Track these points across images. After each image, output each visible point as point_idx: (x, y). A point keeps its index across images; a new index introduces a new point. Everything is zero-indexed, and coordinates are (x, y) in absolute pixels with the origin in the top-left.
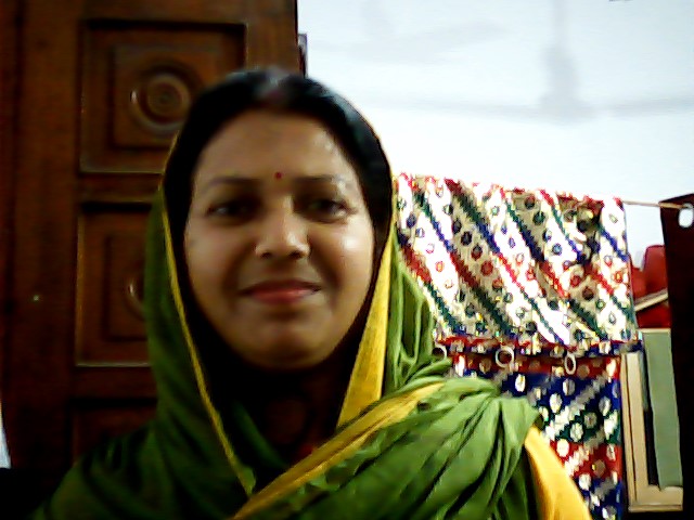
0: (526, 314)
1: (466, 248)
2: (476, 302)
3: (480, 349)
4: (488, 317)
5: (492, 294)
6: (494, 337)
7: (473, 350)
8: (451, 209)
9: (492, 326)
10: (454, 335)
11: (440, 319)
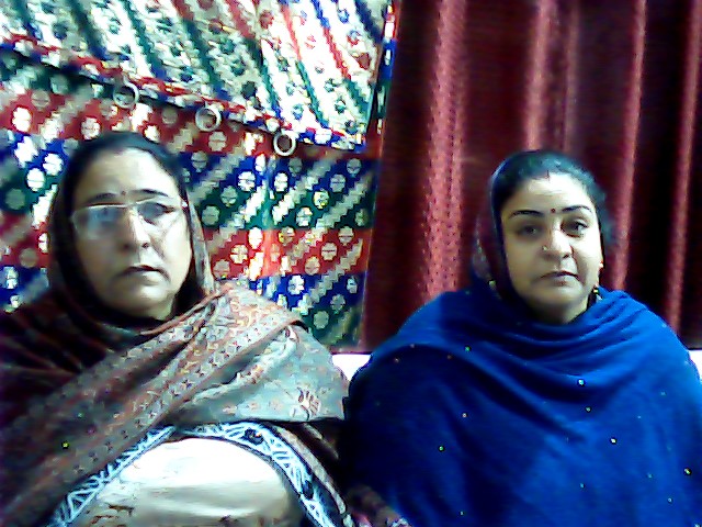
0: (247, 72)
3: (179, 101)
4: (197, 62)
10: (151, 75)
11: (137, 50)
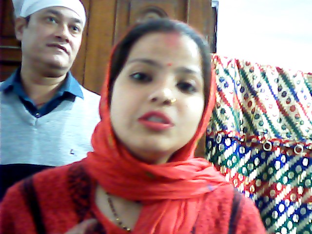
0: (310, 131)
1: (284, 98)
2: (287, 123)
3: (287, 145)
4: (292, 130)
5: (294, 120)
6: (294, 140)
7: (284, 145)
8: (278, 80)
9: (294, 135)
10: (276, 138)
11: (270, 130)
